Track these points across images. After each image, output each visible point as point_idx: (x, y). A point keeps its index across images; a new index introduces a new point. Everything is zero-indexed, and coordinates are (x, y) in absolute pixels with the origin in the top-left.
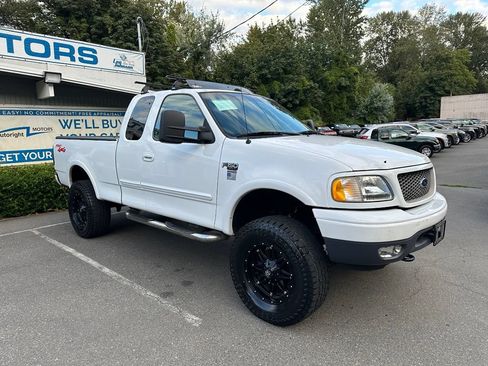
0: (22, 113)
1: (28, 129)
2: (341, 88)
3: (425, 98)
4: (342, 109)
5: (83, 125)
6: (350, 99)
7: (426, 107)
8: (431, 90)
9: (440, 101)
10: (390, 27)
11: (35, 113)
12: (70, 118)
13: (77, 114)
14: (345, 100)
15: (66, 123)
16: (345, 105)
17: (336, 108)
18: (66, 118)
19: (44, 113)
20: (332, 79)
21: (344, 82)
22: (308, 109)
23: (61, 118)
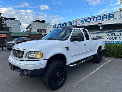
0: (99, 33)
1: (100, 36)
5: (113, 35)
11: (101, 33)
12: (110, 33)
13: (112, 32)
15: (109, 35)
18: (109, 33)
19: (104, 33)
23: (108, 33)
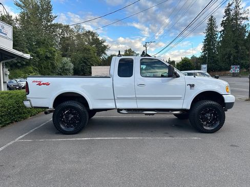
2: (47, 57)
3: (83, 66)
4: (48, 68)
6: (52, 64)
7: (83, 70)
8: (85, 62)
9: (91, 68)
10: (61, 30)
14: (50, 64)
16: (49, 67)
17: (45, 68)
20: (41, 52)
21: (49, 55)
22: (31, 67)
